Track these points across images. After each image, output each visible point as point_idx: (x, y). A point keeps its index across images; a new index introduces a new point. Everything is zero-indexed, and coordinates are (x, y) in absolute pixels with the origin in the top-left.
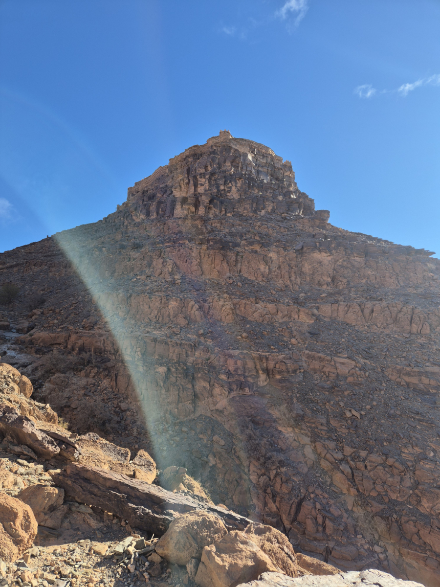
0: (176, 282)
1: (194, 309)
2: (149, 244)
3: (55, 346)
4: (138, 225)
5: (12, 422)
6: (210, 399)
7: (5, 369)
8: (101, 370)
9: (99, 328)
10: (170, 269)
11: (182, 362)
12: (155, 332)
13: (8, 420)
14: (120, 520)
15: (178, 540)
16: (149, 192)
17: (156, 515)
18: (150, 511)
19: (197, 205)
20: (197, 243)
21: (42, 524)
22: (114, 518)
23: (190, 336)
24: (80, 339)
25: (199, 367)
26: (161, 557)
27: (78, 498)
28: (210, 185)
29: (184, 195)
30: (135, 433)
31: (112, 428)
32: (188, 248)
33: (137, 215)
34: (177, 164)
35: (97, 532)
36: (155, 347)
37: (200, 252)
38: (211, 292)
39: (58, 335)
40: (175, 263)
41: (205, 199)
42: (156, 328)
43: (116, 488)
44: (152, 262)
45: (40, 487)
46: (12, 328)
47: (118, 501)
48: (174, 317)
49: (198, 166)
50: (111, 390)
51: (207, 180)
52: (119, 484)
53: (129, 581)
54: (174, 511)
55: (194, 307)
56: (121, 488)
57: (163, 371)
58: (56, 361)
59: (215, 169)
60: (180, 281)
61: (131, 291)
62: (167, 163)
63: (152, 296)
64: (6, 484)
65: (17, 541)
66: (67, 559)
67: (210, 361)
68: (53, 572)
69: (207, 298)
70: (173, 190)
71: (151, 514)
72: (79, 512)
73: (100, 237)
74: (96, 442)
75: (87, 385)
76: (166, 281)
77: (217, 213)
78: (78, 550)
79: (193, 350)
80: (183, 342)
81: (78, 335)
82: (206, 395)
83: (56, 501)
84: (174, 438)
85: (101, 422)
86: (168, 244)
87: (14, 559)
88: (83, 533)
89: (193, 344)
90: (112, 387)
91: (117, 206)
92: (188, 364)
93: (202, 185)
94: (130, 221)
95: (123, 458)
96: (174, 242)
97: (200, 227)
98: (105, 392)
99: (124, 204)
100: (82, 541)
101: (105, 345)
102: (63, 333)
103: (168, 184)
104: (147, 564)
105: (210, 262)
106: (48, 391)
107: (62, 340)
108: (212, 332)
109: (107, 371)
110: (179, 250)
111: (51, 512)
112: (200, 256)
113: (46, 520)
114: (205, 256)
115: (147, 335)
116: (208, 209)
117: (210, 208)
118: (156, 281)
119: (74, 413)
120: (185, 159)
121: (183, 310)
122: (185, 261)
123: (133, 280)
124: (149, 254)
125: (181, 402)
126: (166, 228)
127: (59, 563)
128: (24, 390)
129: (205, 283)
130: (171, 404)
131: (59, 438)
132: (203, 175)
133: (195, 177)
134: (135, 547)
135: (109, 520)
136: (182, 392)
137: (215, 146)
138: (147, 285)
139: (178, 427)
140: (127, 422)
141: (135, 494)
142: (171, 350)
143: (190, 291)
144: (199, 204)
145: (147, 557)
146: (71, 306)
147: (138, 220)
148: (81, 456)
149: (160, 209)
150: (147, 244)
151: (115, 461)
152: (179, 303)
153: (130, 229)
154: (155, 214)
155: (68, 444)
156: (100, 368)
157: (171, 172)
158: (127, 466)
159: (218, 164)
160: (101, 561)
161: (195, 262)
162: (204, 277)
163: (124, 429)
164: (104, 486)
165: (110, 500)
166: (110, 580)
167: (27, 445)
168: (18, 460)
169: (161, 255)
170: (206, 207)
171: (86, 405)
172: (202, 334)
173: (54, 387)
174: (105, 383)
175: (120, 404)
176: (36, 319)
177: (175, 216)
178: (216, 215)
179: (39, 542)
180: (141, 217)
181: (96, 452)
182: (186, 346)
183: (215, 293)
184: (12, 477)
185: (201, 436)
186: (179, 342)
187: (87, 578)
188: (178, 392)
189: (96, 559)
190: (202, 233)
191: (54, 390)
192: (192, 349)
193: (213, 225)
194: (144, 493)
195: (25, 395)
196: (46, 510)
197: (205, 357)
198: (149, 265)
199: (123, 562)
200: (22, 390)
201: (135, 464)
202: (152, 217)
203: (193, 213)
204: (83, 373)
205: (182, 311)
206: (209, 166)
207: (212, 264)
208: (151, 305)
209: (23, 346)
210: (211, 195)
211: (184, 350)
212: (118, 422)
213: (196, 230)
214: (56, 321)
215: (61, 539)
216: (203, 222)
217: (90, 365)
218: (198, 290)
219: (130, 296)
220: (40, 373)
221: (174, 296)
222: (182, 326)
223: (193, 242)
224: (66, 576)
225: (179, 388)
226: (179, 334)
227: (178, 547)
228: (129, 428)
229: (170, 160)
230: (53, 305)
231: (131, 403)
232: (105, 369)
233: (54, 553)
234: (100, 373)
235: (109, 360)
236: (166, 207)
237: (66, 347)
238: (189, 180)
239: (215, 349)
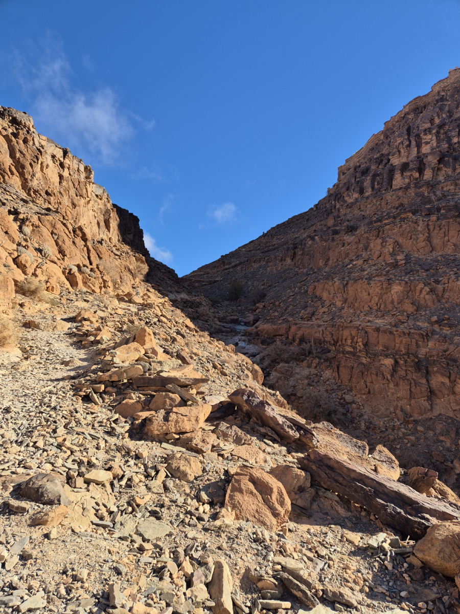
0: (399, 263)
1: (424, 292)
2: (364, 225)
3: (278, 337)
4: (350, 206)
5: (256, 405)
6: (452, 397)
7: (239, 358)
8: (322, 360)
9: (317, 319)
10: (391, 250)
11: (412, 354)
12: (377, 321)
13: (253, 403)
14: (369, 513)
15: (442, 548)
16: (362, 166)
17: (409, 517)
18: (402, 511)
19: (421, 170)
20: (423, 214)
21: (294, 502)
22: (361, 511)
23: (420, 324)
24: (300, 330)
25: (435, 360)
26: (422, 562)
27: (324, 483)
28: (438, 141)
29: (404, 160)
30: (363, 427)
31: (339, 420)
32: (412, 222)
33: (349, 195)
34: (394, 126)
35: (346, 520)
36: (378, 337)
37: (428, 225)
38: (445, 271)
39: (280, 326)
40: (396, 241)
41: (432, 160)
42: (378, 317)
43: (361, 480)
44: (369, 244)
45: (287, 467)
46: (241, 322)
47: (364, 493)
48: (398, 304)
49: (421, 121)
50: (333, 381)
51: (434, 135)
52: (364, 477)
53: (388, 578)
54: (431, 516)
55: (424, 291)
56: (367, 481)
57: (390, 363)
58: (280, 351)
59: (444, 119)
60: (404, 262)
61: (347, 279)
62: (382, 128)
63: (371, 282)
64: (258, 460)
65: (276, 515)
66: (321, 541)
67: (448, 352)
68: (310, 550)
69: (441, 279)
70: (390, 157)
71: (403, 513)
72: (326, 497)
73: (313, 225)
74: (331, 431)
75: (310, 375)
76: (386, 264)
77: (450, 173)
78: (330, 534)
79: (426, 340)
80: (412, 331)
81: (297, 326)
82: (446, 392)
83: (304, 483)
84: (408, 437)
85: (327, 412)
86: (387, 221)
87: (274, 529)
88: (332, 519)
89: (424, 334)
90: (334, 378)
91: (327, 190)
92: (419, 356)
93: (427, 143)
94: (342, 203)
95: (361, 451)
96: (394, 218)
97: (426, 194)
98: (328, 383)
99: (334, 186)
100: (332, 526)
101: (324, 335)
102: (284, 325)
103: (383, 152)
104: (406, 565)
105: (443, 235)
106: (275, 380)
107: (284, 332)
108: (449, 319)
109: (328, 362)
110: (401, 226)
111: (301, 492)
112: (429, 229)
113: (297, 499)
114: (434, 228)
115: (368, 324)
116: (435, 171)
117: (439, 169)
118: (374, 265)
119: (300, 402)
120: (404, 117)
121: (409, 294)
122: (409, 238)
123: (349, 266)
124: (365, 235)
125: (414, 398)
126: (383, 203)
127: (315, 542)
128: (257, 378)
129: (438, 261)
130: (401, 400)
131: (297, 424)
132: (428, 131)
133: (418, 136)
134: (390, 544)
135: (356, 511)
136: (414, 387)
137: (444, 91)
138: (364, 271)
139: (412, 425)
140: (353, 415)
141: (383, 490)
142: (398, 340)
143: (418, 271)
144: (425, 167)
145: (405, 558)
146: (289, 298)
147: (352, 200)
148: (318, 444)
149: (376, 183)
150: (362, 225)
151: (353, 453)
152: (404, 287)
153: (343, 211)
154: (370, 190)
155: (305, 430)
156: (321, 359)
157: (387, 138)
158: (367, 460)
159: (449, 111)
160: (355, 551)
161: (422, 237)
162: (434, 254)
163: (351, 421)
164: (348, 476)
165: (356, 491)
166: (367, 571)
167: (270, 428)
168: (265, 440)
169: (378, 234)
170: (433, 169)
171: (310, 395)
172: (436, 322)
173: (280, 375)
174: (327, 374)
175: (344, 395)
176: (259, 312)
177: (394, 187)
178: (448, 176)
179: (293, 518)
180: (354, 196)
181: (333, 441)
182: (415, 336)
183: (450, 271)
184: (262, 455)
185: (442, 438)
186: (406, 331)
187: (343, 564)
188: (409, 387)
189: (349, 547)
190: (430, 202)
191: (280, 378)
192: (424, 339)
193: (445, 189)
194: (393, 491)
195: (258, 382)
196: (296, 490)
197: (441, 348)
198: (366, 248)
199: (379, 557)
200: (255, 378)
201: (375, 459)
202: (367, 194)
203: (417, 179)
204: (305, 363)
205: (408, 296)
206: (436, 118)
207: (445, 237)
208: (371, 291)
209: (252, 337)
210: (441, 152)
211: (413, 340)
212: (343, 414)
213: (421, 200)
214: (276, 314)
215: (312, 519)
216: (430, 188)
217: (311, 356)
218: (427, 270)
219: (347, 284)
220: (267, 363)
221: (398, 280)
222: (410, 313)
223: (418, 214)
224: (322, 557)
225: (411, 383)
226: (405, 322)
227: (442, 555)
228: (356, 421)
229: (385, 124)
230: (273, 299)
231: (356, 395)
232: (326, 360)
233: (308, 531)
234: (322, 363)
235: (329, 351)
236: (383, 179)
237: (287, 338)
238: (410, 142)
239: (455, 338)
